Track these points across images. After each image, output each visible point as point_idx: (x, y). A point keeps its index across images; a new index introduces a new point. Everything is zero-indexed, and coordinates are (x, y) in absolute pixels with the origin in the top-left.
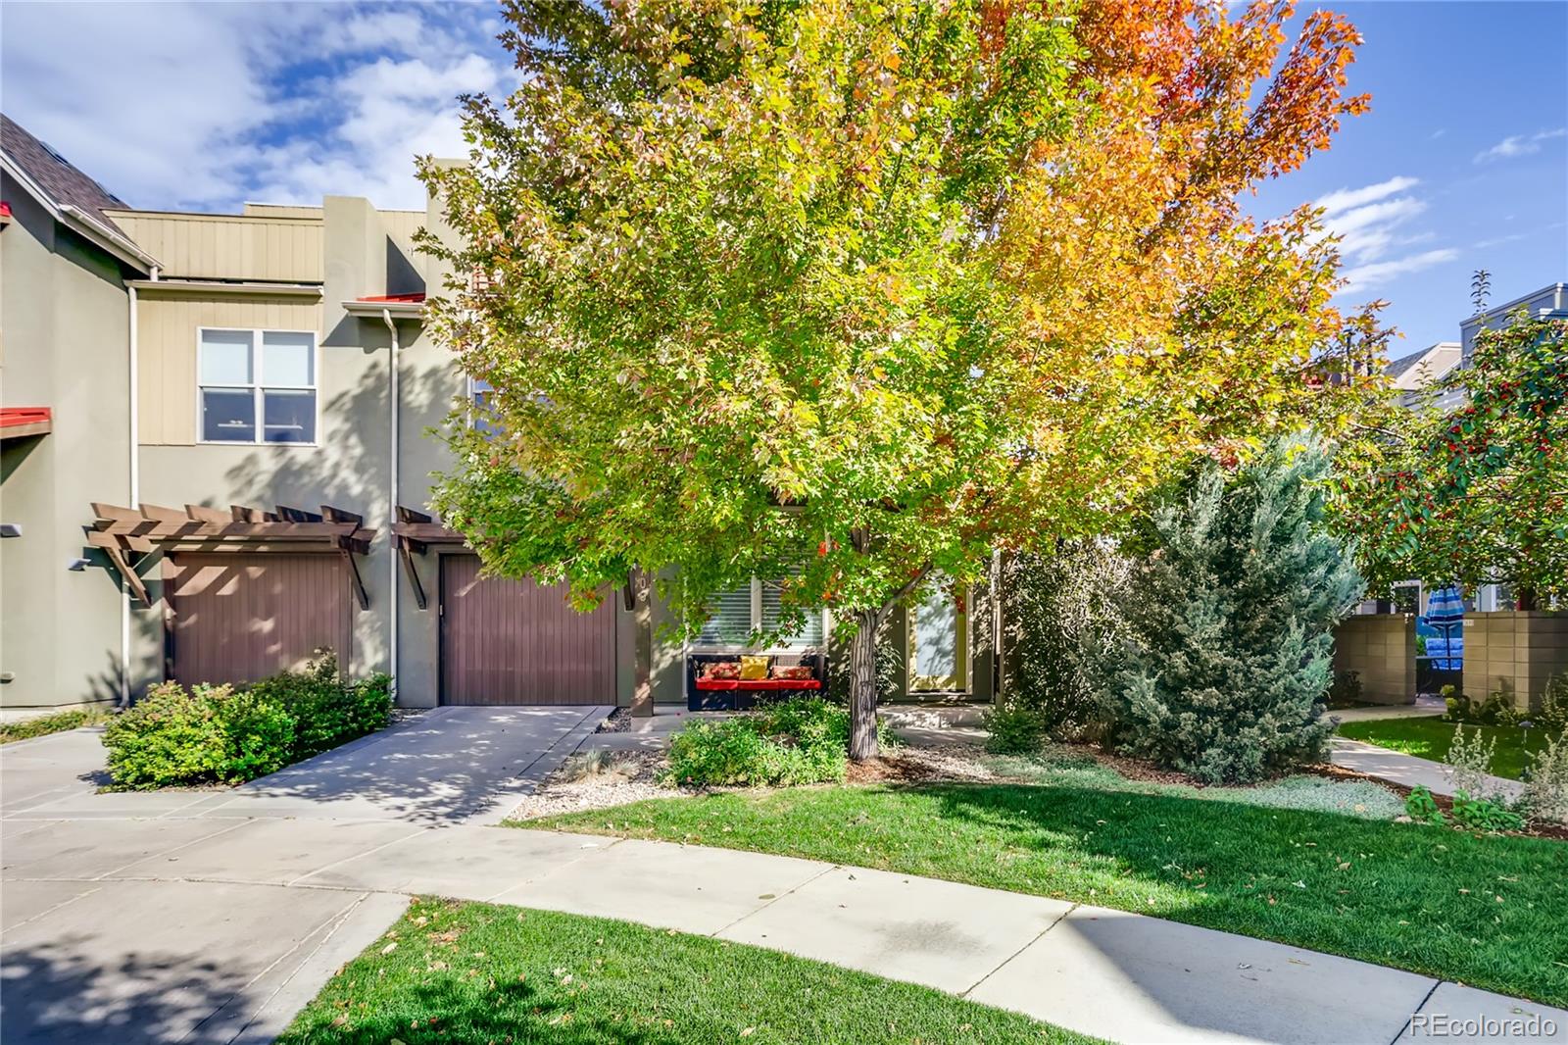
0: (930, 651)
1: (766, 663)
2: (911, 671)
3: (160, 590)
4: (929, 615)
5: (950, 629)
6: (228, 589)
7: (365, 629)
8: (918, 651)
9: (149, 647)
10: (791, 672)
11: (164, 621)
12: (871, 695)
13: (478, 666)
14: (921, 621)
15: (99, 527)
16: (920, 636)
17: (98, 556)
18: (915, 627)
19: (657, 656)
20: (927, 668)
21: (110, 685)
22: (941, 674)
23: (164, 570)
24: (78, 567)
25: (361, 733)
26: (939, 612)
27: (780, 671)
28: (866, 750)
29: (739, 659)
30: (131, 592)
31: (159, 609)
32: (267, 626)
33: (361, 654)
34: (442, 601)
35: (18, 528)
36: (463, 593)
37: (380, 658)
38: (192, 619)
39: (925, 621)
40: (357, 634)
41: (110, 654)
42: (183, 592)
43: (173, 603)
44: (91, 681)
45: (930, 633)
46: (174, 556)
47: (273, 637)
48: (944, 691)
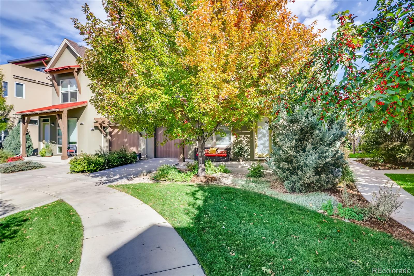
0: (262, 147)
1: (216, 150)
2: (256, 152)
3: (108, 134)
4: (261, 137)
5: (267, 141)
6: (120, 133)
7: (141, 141)
8: (258, 147)
9: (107, 144)
10: (221, 152)
11: (109, 140)
12: (202, 160)
13: (163, 149)
14: (259, 139)
15: (97, 122)
16: (258, 142)
17: (96, 128)
18: (257, 140)
19: (192, 147)
20: (261, 152)
21: (100, 152)
22: (265, 153)
23: (109, 130)
24: (93, 130)
25: (127, 164)
26: (264, 136)
27: (219, 151)
28: (201, 174)
29: (209, 148)
30: (104, 134)
31: (109, 137)
32: (126, 140)
33: (141, 146)
34: (155, 134)
35: (83, 123)
36: (160, 133)
37: (144, 147)
38: (114, 139)
39: (260, 139)
40: (140, 142)
41: (100, 146)
42: (113, 134)
43: (111, 136)
44: (96, 151)
45: (262, 142)
46: (111, 127)
47: (127, 143)
48: (266, 158)
